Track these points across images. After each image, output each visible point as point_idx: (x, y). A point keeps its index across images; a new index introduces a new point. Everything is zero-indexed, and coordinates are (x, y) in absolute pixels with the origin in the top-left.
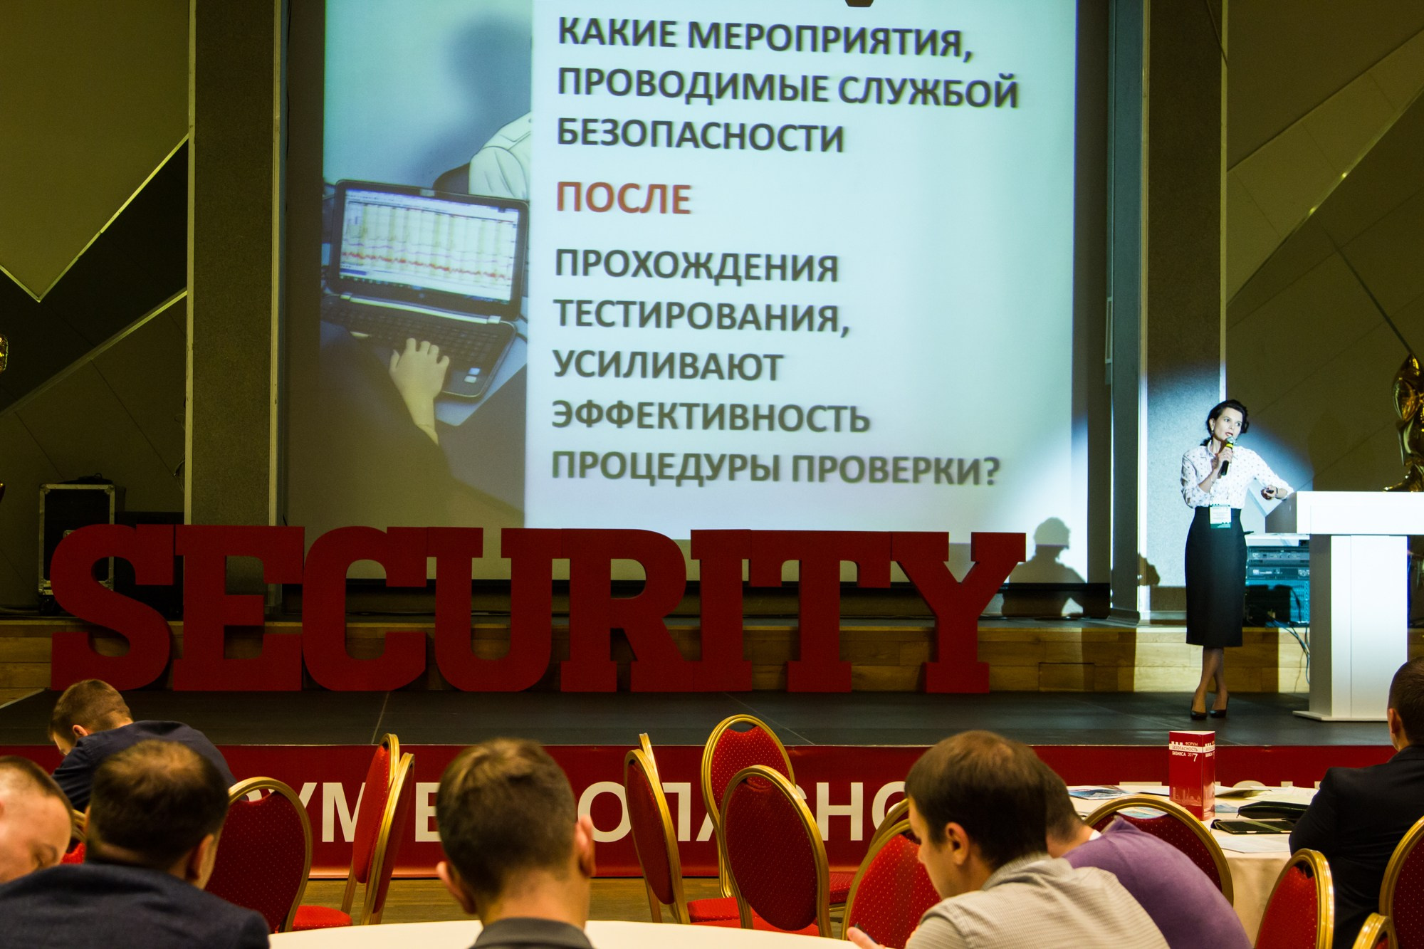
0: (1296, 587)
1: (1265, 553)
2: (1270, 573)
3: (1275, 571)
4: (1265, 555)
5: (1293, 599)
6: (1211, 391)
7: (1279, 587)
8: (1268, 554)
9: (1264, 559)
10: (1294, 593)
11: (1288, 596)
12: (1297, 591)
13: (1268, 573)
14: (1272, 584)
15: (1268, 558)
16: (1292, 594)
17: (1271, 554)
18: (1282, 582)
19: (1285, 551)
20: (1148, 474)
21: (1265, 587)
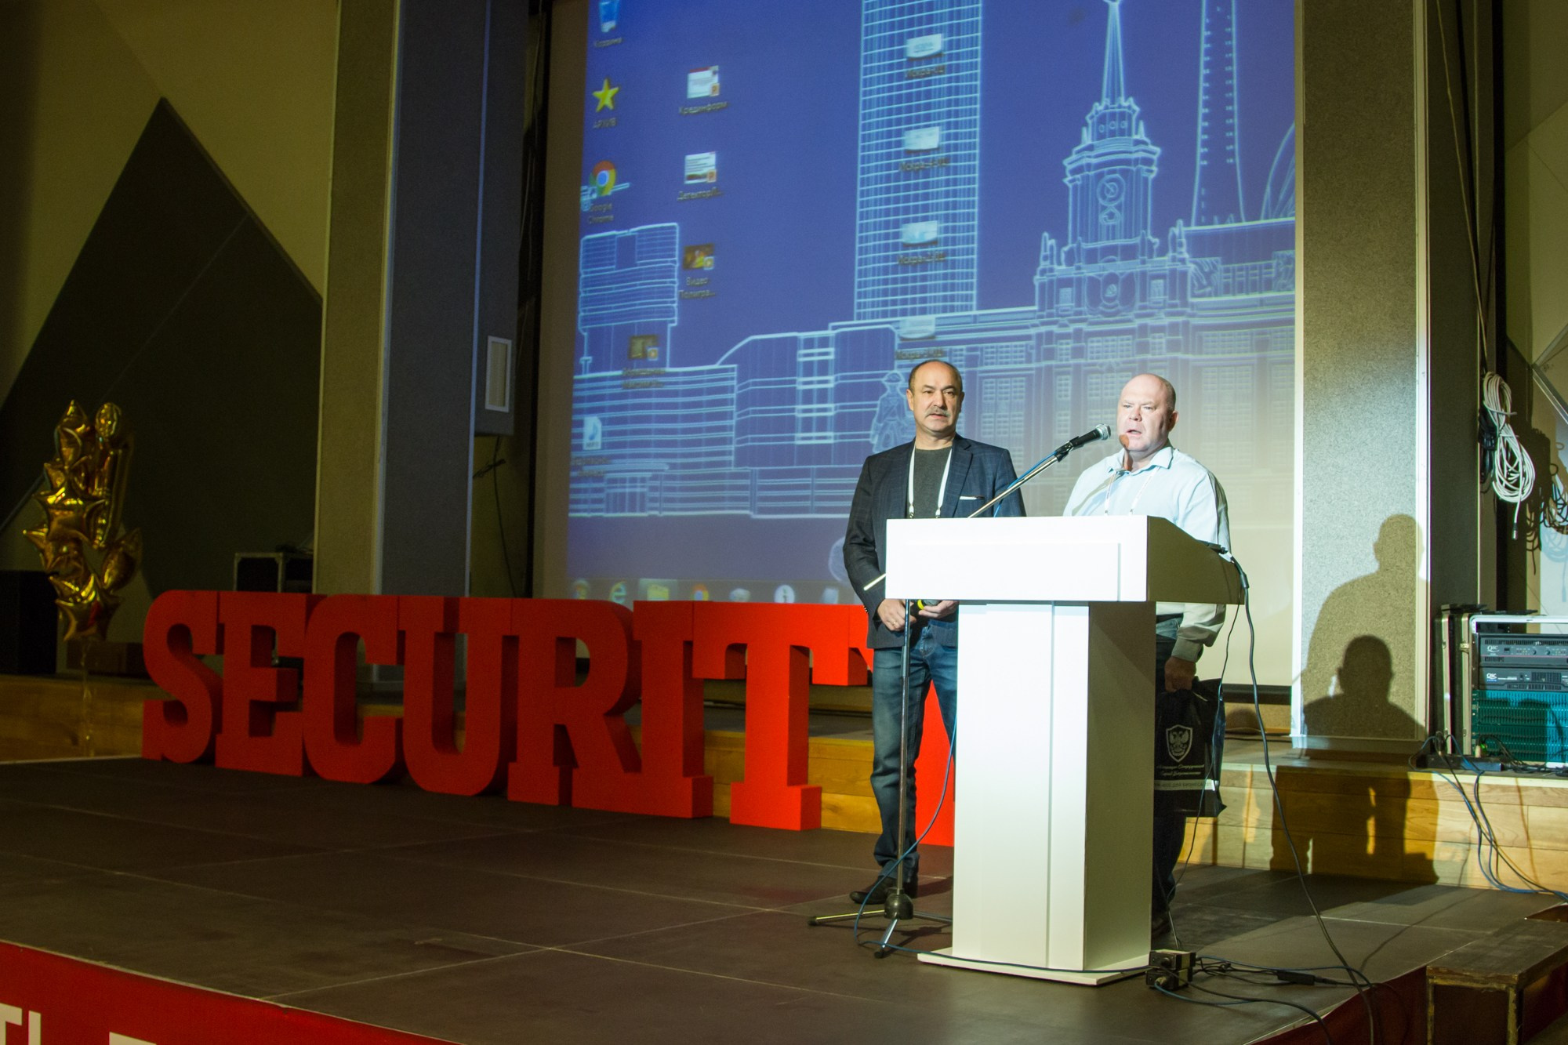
0: (1557, 704)
1: (1507, 646)
2: (1515, 679)
3: (1522, 676)
4: (1506, 650)
5: (1550, 724)
6: (1403, 381)
7: (1526, 703)
8: (1512, 647)
9: (1506, 655)
10: (1553, 714)
11: (1543, 719)
12: (1557, 709)
13: (1510, 678)
14: (1516, 697)
15: (1512, 655)
16: (1549, 716)
17: (1519, 648)
18: (1535, 696)
19: (1543, 643)
20: (1304, 518)
21: (1505, 702)
